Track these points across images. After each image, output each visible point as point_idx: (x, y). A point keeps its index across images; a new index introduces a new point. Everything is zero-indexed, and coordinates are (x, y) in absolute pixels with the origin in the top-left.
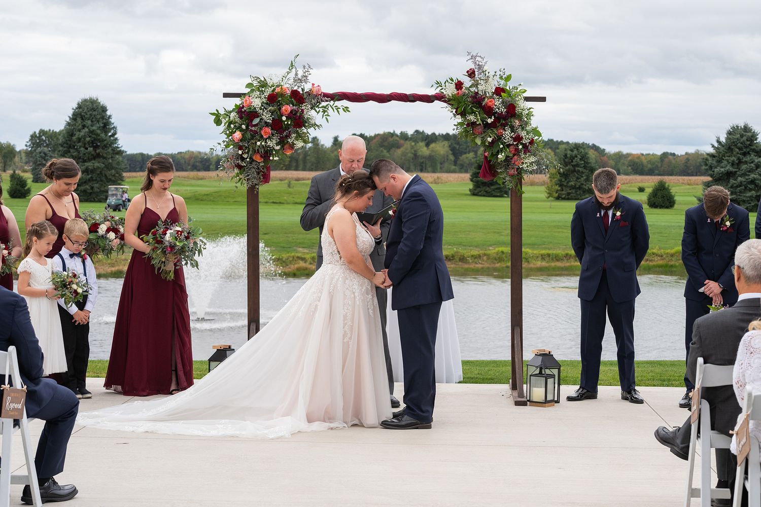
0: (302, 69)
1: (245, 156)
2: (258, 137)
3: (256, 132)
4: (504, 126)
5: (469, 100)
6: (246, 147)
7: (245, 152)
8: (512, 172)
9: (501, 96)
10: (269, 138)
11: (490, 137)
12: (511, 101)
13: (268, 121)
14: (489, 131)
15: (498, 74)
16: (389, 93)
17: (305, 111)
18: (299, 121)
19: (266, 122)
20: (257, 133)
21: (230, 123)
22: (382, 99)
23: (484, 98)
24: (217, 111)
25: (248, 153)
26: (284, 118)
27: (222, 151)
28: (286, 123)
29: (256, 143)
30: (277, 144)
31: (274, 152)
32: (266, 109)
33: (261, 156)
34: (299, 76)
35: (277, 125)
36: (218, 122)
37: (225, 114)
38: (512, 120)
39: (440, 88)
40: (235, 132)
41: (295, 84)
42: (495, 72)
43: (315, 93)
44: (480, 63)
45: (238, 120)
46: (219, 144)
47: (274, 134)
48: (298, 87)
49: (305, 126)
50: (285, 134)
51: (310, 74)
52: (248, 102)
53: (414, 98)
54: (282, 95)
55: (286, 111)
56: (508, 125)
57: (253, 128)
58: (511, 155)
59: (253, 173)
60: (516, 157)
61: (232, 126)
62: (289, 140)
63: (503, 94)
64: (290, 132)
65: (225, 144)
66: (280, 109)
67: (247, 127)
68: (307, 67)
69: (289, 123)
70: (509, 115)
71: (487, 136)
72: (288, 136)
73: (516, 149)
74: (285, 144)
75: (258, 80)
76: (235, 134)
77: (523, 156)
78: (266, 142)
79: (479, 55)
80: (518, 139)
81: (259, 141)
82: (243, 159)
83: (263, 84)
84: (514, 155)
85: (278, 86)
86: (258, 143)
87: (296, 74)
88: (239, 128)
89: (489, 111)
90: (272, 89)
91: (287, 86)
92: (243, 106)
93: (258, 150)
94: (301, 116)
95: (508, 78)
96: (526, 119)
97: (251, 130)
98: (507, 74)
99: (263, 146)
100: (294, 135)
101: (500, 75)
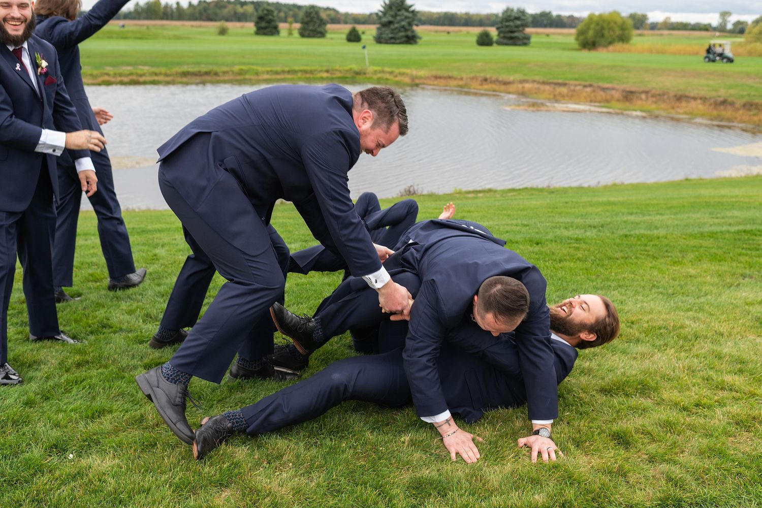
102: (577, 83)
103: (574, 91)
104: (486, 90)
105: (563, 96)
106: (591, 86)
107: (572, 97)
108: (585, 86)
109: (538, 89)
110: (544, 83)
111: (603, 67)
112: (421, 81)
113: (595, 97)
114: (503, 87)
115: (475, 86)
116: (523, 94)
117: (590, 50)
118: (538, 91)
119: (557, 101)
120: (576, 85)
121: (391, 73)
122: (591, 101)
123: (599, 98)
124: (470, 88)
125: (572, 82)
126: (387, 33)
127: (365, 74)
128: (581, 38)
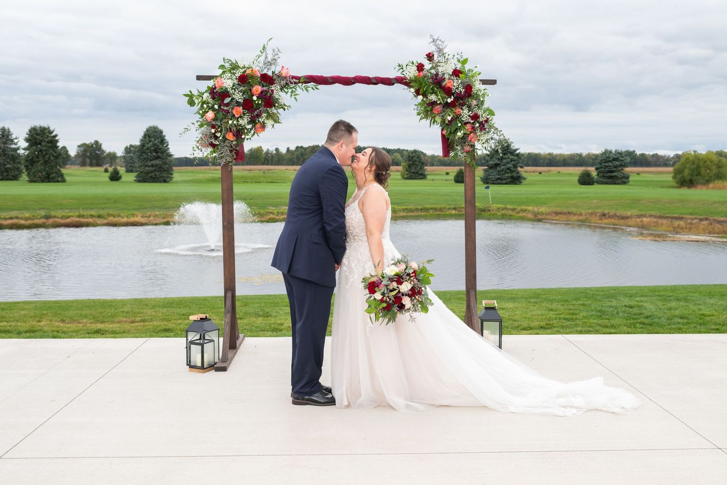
0: (272, 52)
1: (218, 135)
2: (229, 116)
3: (227, 112)
4: (462, 105)
5: (430, 81)
6: (219, 126)
7: (218, 131)
8: (467, 148)
9: (459, 78)
10: (241, 117)
11: (450, 116)
12: (469, 82)
13: (240, 100)
14: (448, 110)
15: (455, 57)
16: (353, 76)
17: (275, 91)
18: (269, 101)
19: (237, 102)
20: (229, 113)
21: (203, 103)
22: (347, 81)
23: (444, 79)
24: (191, 92)
25: (221, 131)
26: (255, 98)
27: (196, 130)
28: (257, 102)
29: (228, 121)
30: (249, 123)
31: (246, 131)
32: (237, 89)
33: (234, 135)
34: (269, 59)
35: (248, 105)
36: (191, 103)
37: (198, 95)
38: (470, 100)
39: (402, 70)
40: (208, 111)
41: (265, 66)
42: (454, 56)
43: (284, 75)
44: (441, 47)
45: (210, 100)
46: (193, 124)
47: (245, 114)
48: (268, 69)
49: (275, 106)
50: (256, 113)
51: (279, 58)
52: (220, 83)
53: (376, 80)
54: (252, 77)
55: (257, 91)
56: (466, 104)
57: (226, 108)
58: (469, 133)
59: (226, 151)
60: (472, 135)
61: (205, 106)
62: (260, 119)
63: (460, 75)
64: (261, 111)
65: (199, 123)
66: (250, 90)
67: (219, 107)
68: (276, 50)
69: (260, 102)
70: (467, 95)
71: (447, 115)
72: (259, 116)
73: (472, 127)
74: (256, 124)
75: (230, 62)
76: (208, 114)
77: (479, 133)
78: (238, 121)
79: (439, 39)
80: (475, 117)
81: (231, 119)
82: (216, 138)
83: (235, 67)
84: (471, 133)
85: (248, 68)
86: (230, 122)
87: (266, 58)
88: (212, 108)
89: (448, 91)
90: (243, 70)
91: (258, 68)
92: (215, 88)
93: (230, 129)
94: (271, 96)
95: (465, 62)
96: (482, 99)
97: (223, 110)
98: (464, 57)
99: (235, 124)
100: (264, 115)
101: (457, 58)
102: (694, 217)
103: (691, 224)
104: (606, 224)
105: (682, 229)
106: (707, 219)
107: (690, 229)
108: (701, 220)
109: (656, 222)
110: (660, 217)
111: (714, 202)
112: (544, 217)
113: (713, 229)
114: (622, 221)
115: (595, 220)
116: (643, 227)
117: (689, 187)
118: (657, 225)
119: (677, 233)
120: (692, 219)
121: (513, 210)
122: (710, 233)
123: (717, 230)
124: (590, 222)
125: (687, 216)
126: (494, 174)
127: (489, 211)
128: (679, 176)
